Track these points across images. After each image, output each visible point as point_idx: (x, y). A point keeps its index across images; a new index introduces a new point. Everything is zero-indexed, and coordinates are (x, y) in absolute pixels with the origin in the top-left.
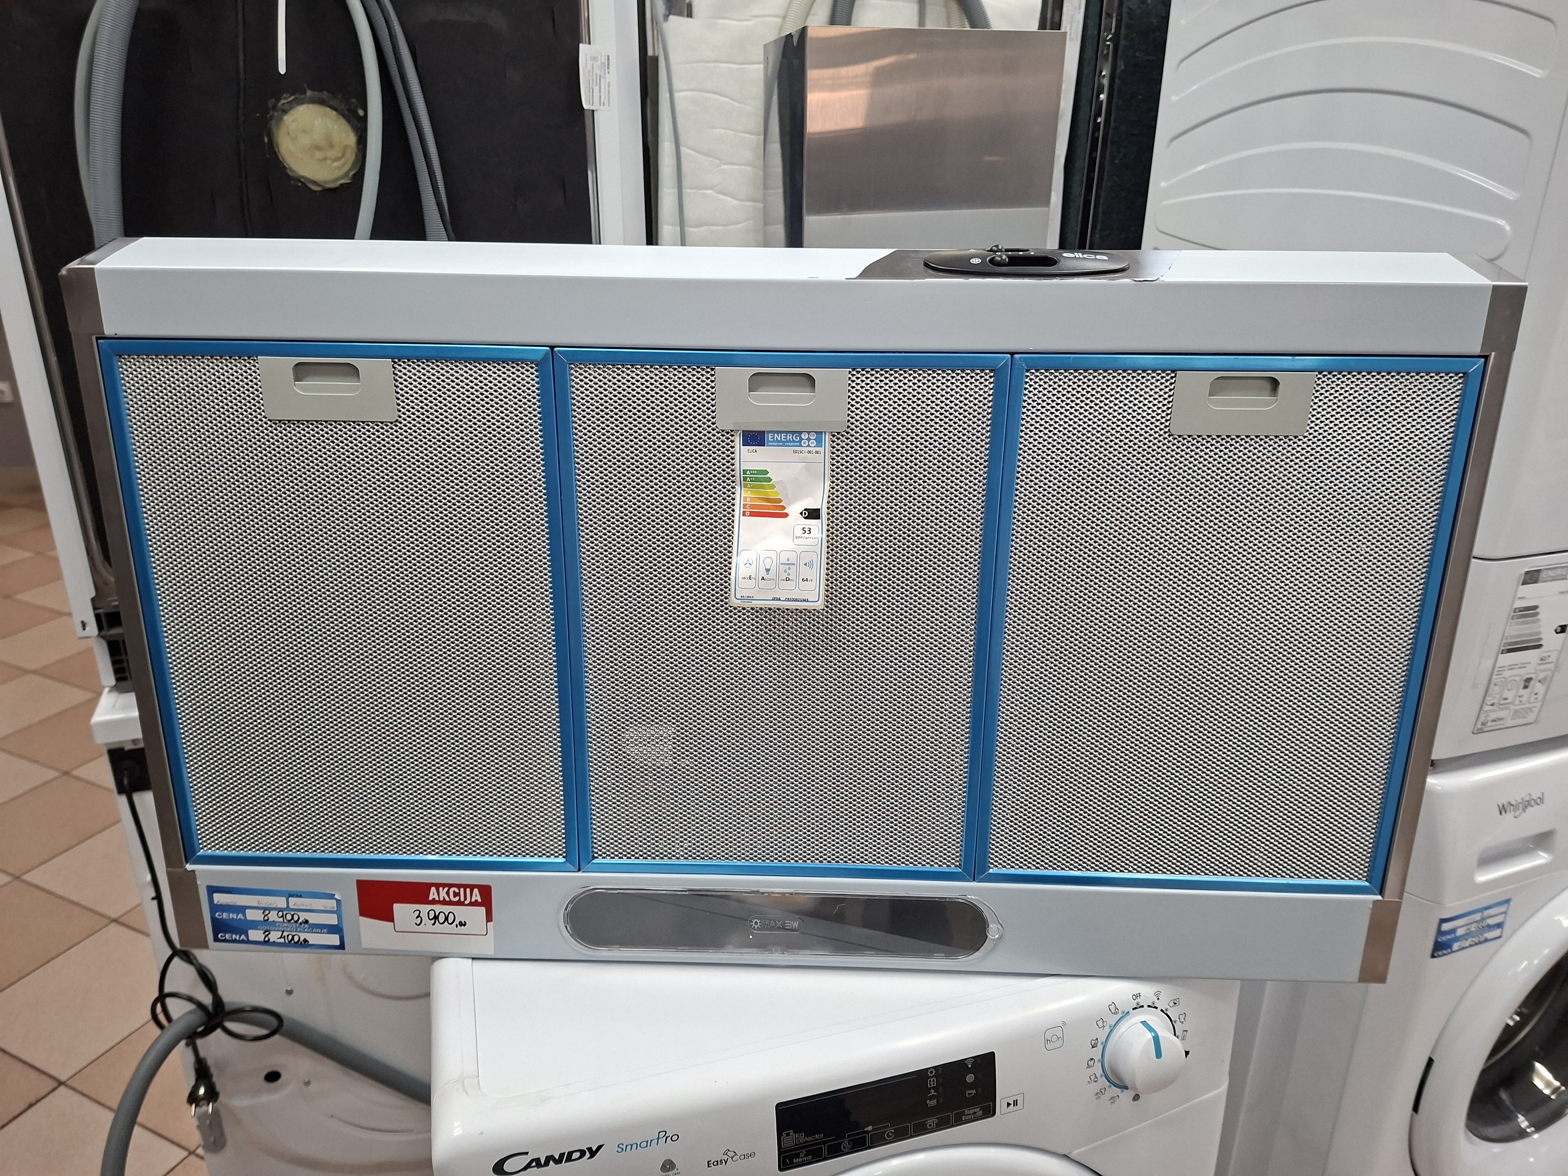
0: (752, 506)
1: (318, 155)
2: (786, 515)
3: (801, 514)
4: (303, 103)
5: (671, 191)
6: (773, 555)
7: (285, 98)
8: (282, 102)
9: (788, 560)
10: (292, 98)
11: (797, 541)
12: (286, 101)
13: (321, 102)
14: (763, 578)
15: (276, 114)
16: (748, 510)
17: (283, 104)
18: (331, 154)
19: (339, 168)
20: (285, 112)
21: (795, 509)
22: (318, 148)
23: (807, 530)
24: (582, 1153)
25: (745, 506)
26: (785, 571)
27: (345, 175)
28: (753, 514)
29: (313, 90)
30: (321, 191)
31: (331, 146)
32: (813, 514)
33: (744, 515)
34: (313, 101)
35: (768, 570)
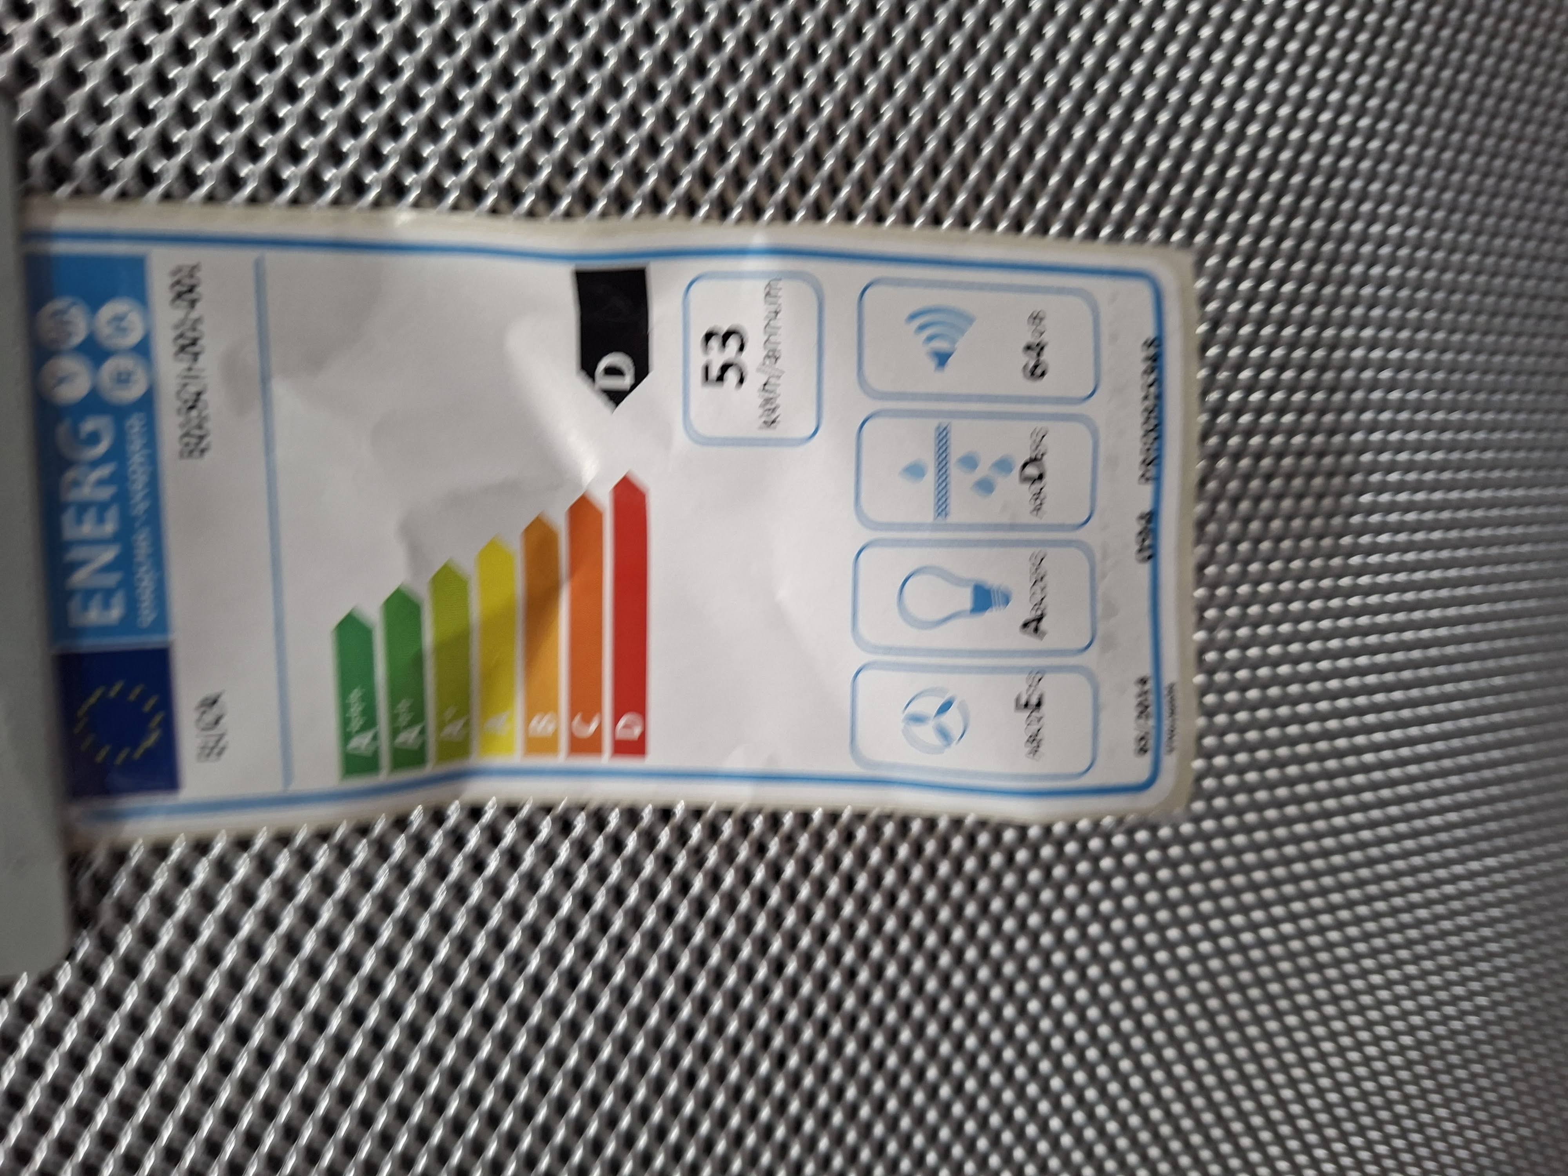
3: (616, 397)
14: (1033, 625)
23: (717, 357)
26: (985, 486)
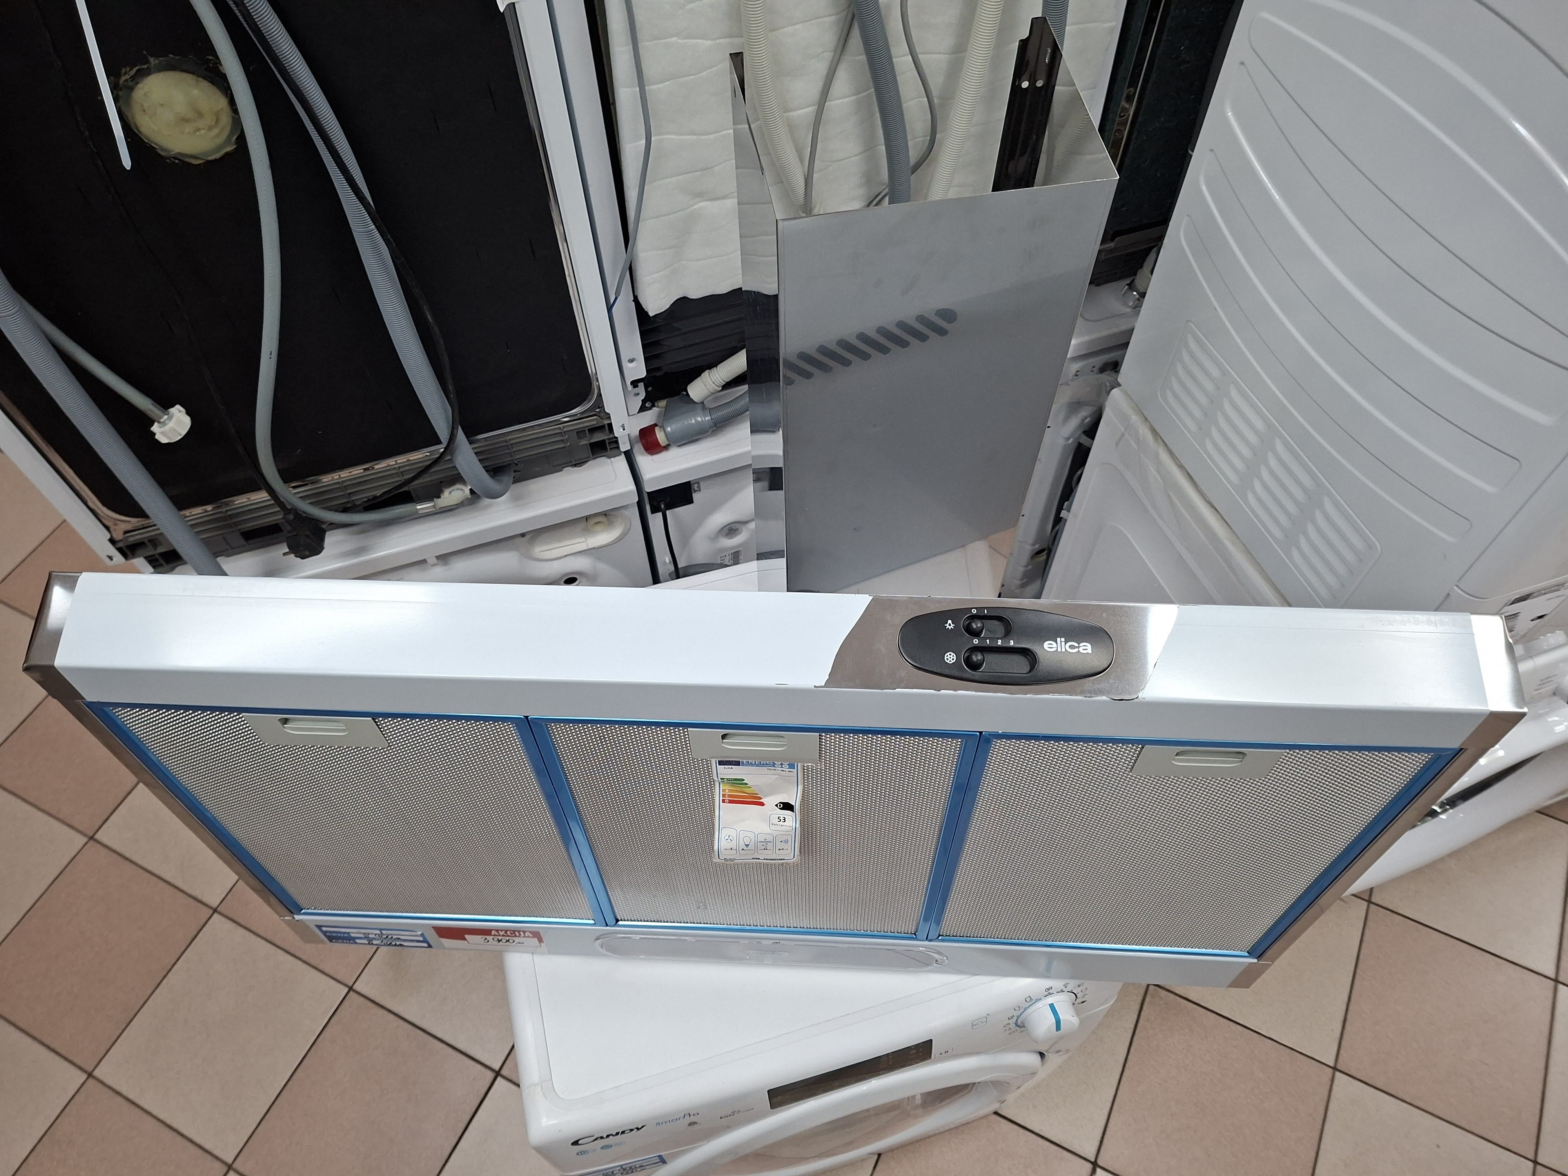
0: (730, 796)
1: (188, 128)
2: (762, 804)
3: (777, 805)
4: (149, 74)
5: (624, 48)
6: (752, 836)
7: (125, 74)
8: (123, 78)
9: (765, 839)
10: (135, 70)
11: (773, 827)
12: (127, 77)
13: (171, 67)
14: (743, 849)
15: (120, 93)
16: (727, 798)
17: (126, 80)
18: (200, 124)
19: (217, 136)
20: (131, 89)
21: (771, 801)
22: (185, 120)
23: (782, 819)
24: (632, 1130)
25: (724, 795)
27: (227, 142)
28: (731, 802)
29: (156, 56)
30: (204, 163)
31: (200, 115)
32: (787, 806)
33: (724, 801)
34: (160, 69)
35: (747, 845)
